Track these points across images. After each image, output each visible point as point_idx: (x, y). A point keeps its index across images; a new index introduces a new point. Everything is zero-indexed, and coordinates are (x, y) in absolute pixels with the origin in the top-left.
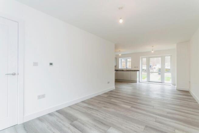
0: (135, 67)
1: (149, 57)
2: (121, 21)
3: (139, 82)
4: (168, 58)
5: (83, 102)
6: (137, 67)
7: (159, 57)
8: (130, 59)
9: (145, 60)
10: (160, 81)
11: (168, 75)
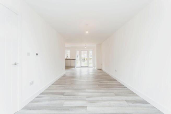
0: (73, 57)
1: (81, 51)
2: (87, 32)
3: (76, 67)
4: (91, 52)
5: (53, 84)
6: (74, 57)
7: (86, 51)
8: (69, 51)
9: (78, 52)
10: (87, 66)
11: (91, 62)
